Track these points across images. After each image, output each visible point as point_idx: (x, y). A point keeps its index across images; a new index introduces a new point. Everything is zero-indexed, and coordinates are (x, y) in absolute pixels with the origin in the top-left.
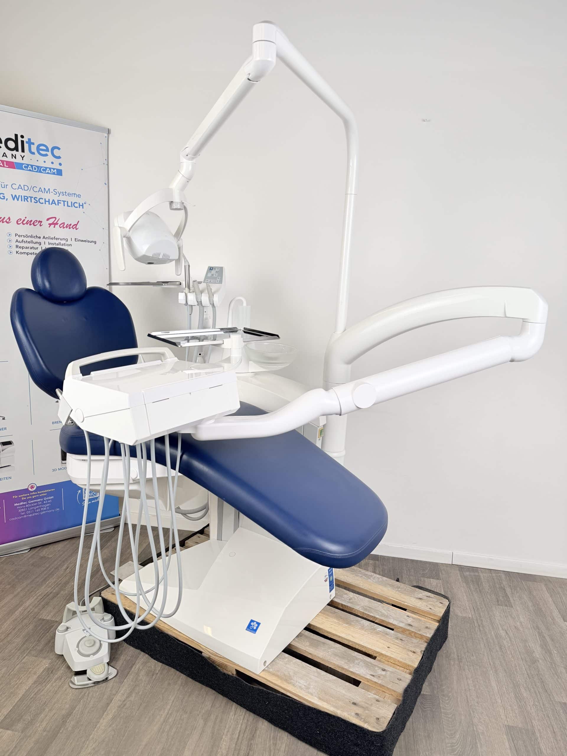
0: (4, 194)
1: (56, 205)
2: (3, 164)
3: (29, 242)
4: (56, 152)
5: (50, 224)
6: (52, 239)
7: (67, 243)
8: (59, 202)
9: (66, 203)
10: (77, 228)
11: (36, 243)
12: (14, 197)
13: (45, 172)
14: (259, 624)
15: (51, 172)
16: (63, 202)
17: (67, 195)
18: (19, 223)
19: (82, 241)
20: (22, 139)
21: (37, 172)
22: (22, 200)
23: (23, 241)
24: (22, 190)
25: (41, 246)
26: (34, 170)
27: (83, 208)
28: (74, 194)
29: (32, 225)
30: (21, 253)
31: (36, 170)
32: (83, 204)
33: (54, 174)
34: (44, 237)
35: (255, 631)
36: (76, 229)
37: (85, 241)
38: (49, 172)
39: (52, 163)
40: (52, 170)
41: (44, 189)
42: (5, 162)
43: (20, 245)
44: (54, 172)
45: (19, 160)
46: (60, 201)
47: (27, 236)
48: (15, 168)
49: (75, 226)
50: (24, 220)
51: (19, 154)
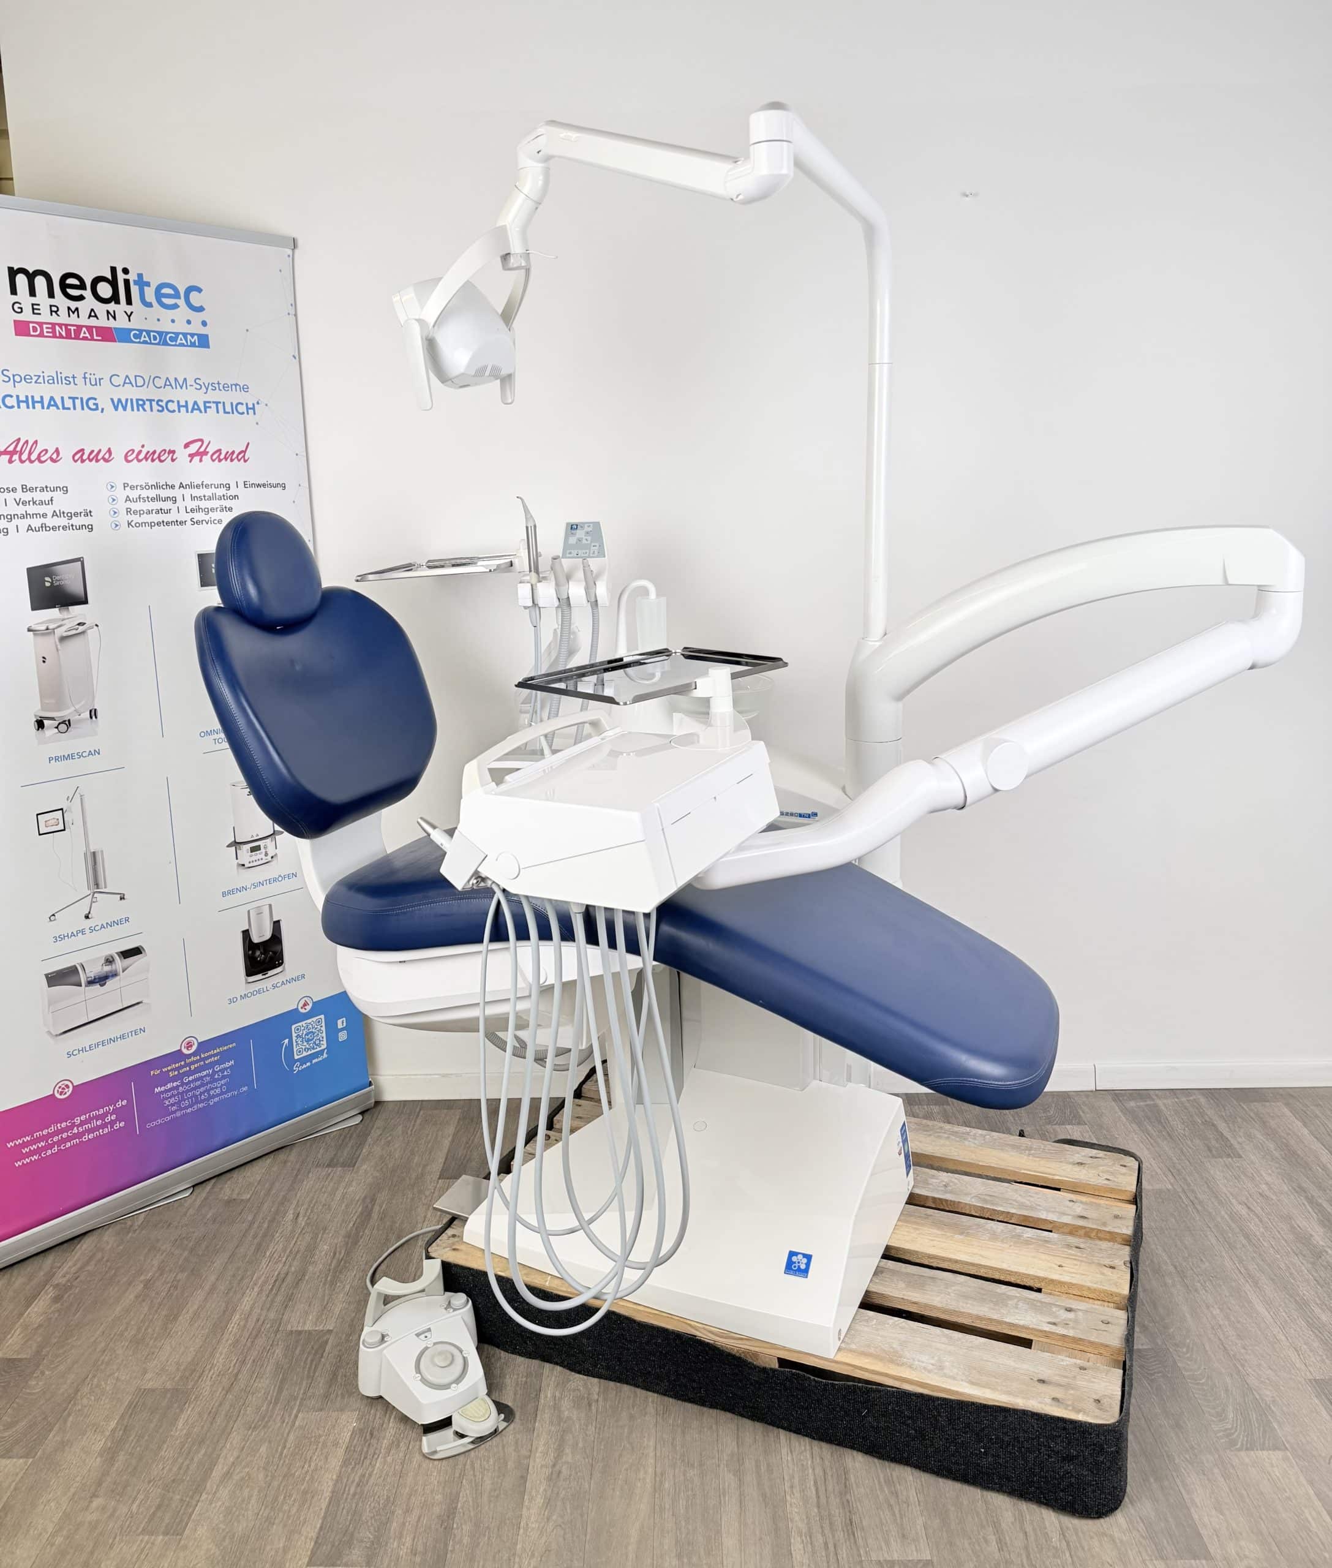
0: (95, 399)
1: (201, 412)
2: (91, 334)
3: (153, 499)
4: (194, 297)
5: (192, 456)
6: (198, 486)
7: (229, 493)
8: (208, 405)
9: (220, 406)
10: (246, 458)
11: (166, 499)
12: (117, 404)
13: (174, 343)
14: (809, 1257)
15: (187, 342)
16: (215, 405)
17: (221, 388)
18: (130, 458)
19: (259, 485)
20: (127, 277)
21: (158, 344)
22: (133, 410)
23: (140, 498)
24: (133, 386)
25: (177, 505)
26: (153, 341)
27: (255, 413)
28: (236, 385)
29: (157, 460)
30: (137, 525)
31: (156, 342)
32: (254, 405)
33: (193, 345)
34: (181, 486)
35: (804, 1272)
36: (245, 461)
37: (264, 485)
38: (184, 341)
39: (189, 322)
40: (189, 337)
41: (176, 379)
42: (94, 330)
43: (134, 506)
44: (193, 341)
45: (121, 322)
46: (209, 402)
47: (148, 487)
48: (115, 341)
49: (242, 454)
50: (140, 452)
51: (121, 308)
